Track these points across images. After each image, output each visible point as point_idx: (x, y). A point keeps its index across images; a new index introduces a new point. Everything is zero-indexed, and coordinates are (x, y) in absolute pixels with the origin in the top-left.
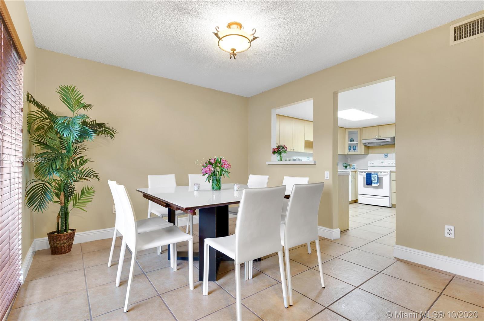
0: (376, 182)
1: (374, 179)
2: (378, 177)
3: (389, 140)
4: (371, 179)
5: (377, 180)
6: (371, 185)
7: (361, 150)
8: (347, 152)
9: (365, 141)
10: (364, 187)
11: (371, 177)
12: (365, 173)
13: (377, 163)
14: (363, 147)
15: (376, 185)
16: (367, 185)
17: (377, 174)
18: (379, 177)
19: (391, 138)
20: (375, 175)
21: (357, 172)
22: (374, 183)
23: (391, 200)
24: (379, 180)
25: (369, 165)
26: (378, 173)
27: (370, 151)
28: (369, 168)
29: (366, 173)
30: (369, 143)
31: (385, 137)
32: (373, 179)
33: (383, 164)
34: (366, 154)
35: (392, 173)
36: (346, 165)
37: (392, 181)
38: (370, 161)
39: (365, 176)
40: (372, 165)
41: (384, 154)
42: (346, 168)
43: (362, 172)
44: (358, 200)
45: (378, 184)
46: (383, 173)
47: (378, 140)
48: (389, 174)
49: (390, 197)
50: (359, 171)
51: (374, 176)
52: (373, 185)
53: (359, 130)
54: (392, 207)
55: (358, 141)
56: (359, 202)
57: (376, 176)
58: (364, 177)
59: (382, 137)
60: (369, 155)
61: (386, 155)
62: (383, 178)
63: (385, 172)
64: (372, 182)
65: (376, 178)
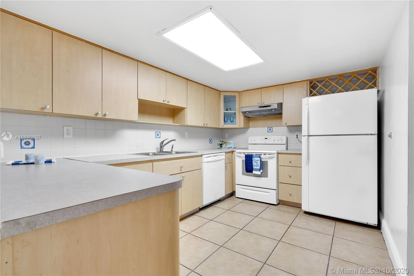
0: (259, 168)
1: (256, 163)
2: (261, 161)
3: (276, 107)
4: (252, 163)
5: (259, 164)
6: (252, 172)
7: (240, 121)
8: (222, 125)
9: (245, 110)
10: (243, 174)
11: (252, 160)
12: (244, 154)
13: (259, 139)
14: (242, 117)
15: (259, 173)
16: (247, 172)
17: (260, 157)
18: (263, 160)
19: (278, 104)
20: (257, 157)
21: (234, 152)
22: (256, 170)
23: (278, 194)
24: (263, 165)
25: (250, 142)
26: (261, 155)
27: (251, 123)
28: (250, 146)
29: (246, 155)
30: (249, 112)
31: (270, 103)
32: (254, 163)
33: (267, 141)
34: (246, 128)
35: (279, 155)
36: (221, 143)
37: (279, 167)
38: (251, 137)
39: (245, 159)
40: (253, 142)
41: (268, 128)
42: (221, 147)
43: (240, 153)
44: (235, 191)
45: (262, 171)
46: (267, 156)
47: (261, 107)
48: (276, 157)
49: (277, 190)
50: (237, 151)
51: (256, 159)
52: (254, 172)
53: (236, 94)
54: (279, 204)
55: (236, 110)
56: (236, 196)
57: (259, 159)
58: (243, 160)
59: (266, 104)
60: (251, 130)
61: (270, 130)
62: (267, 162)
63: (270, 154)
64: (253, 168)
65: (259, 163)
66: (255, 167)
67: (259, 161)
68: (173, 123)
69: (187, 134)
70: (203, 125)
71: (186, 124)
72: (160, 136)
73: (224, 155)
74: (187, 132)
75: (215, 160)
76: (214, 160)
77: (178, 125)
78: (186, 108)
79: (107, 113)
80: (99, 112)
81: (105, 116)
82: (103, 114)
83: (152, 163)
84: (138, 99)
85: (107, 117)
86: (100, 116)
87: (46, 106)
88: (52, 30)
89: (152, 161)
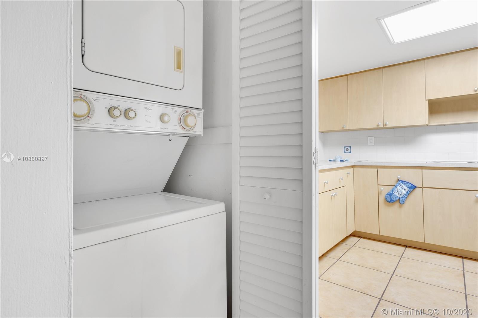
79: (387, 123)
80: (380, 123)
81: (386, 125)
82: (384, 124)
83: (421, 170)
84: (427, 100)
85: (388, 126)
86: (381, 126)
87: (344, 125)
88: (348, 75)
89: (422, 168)
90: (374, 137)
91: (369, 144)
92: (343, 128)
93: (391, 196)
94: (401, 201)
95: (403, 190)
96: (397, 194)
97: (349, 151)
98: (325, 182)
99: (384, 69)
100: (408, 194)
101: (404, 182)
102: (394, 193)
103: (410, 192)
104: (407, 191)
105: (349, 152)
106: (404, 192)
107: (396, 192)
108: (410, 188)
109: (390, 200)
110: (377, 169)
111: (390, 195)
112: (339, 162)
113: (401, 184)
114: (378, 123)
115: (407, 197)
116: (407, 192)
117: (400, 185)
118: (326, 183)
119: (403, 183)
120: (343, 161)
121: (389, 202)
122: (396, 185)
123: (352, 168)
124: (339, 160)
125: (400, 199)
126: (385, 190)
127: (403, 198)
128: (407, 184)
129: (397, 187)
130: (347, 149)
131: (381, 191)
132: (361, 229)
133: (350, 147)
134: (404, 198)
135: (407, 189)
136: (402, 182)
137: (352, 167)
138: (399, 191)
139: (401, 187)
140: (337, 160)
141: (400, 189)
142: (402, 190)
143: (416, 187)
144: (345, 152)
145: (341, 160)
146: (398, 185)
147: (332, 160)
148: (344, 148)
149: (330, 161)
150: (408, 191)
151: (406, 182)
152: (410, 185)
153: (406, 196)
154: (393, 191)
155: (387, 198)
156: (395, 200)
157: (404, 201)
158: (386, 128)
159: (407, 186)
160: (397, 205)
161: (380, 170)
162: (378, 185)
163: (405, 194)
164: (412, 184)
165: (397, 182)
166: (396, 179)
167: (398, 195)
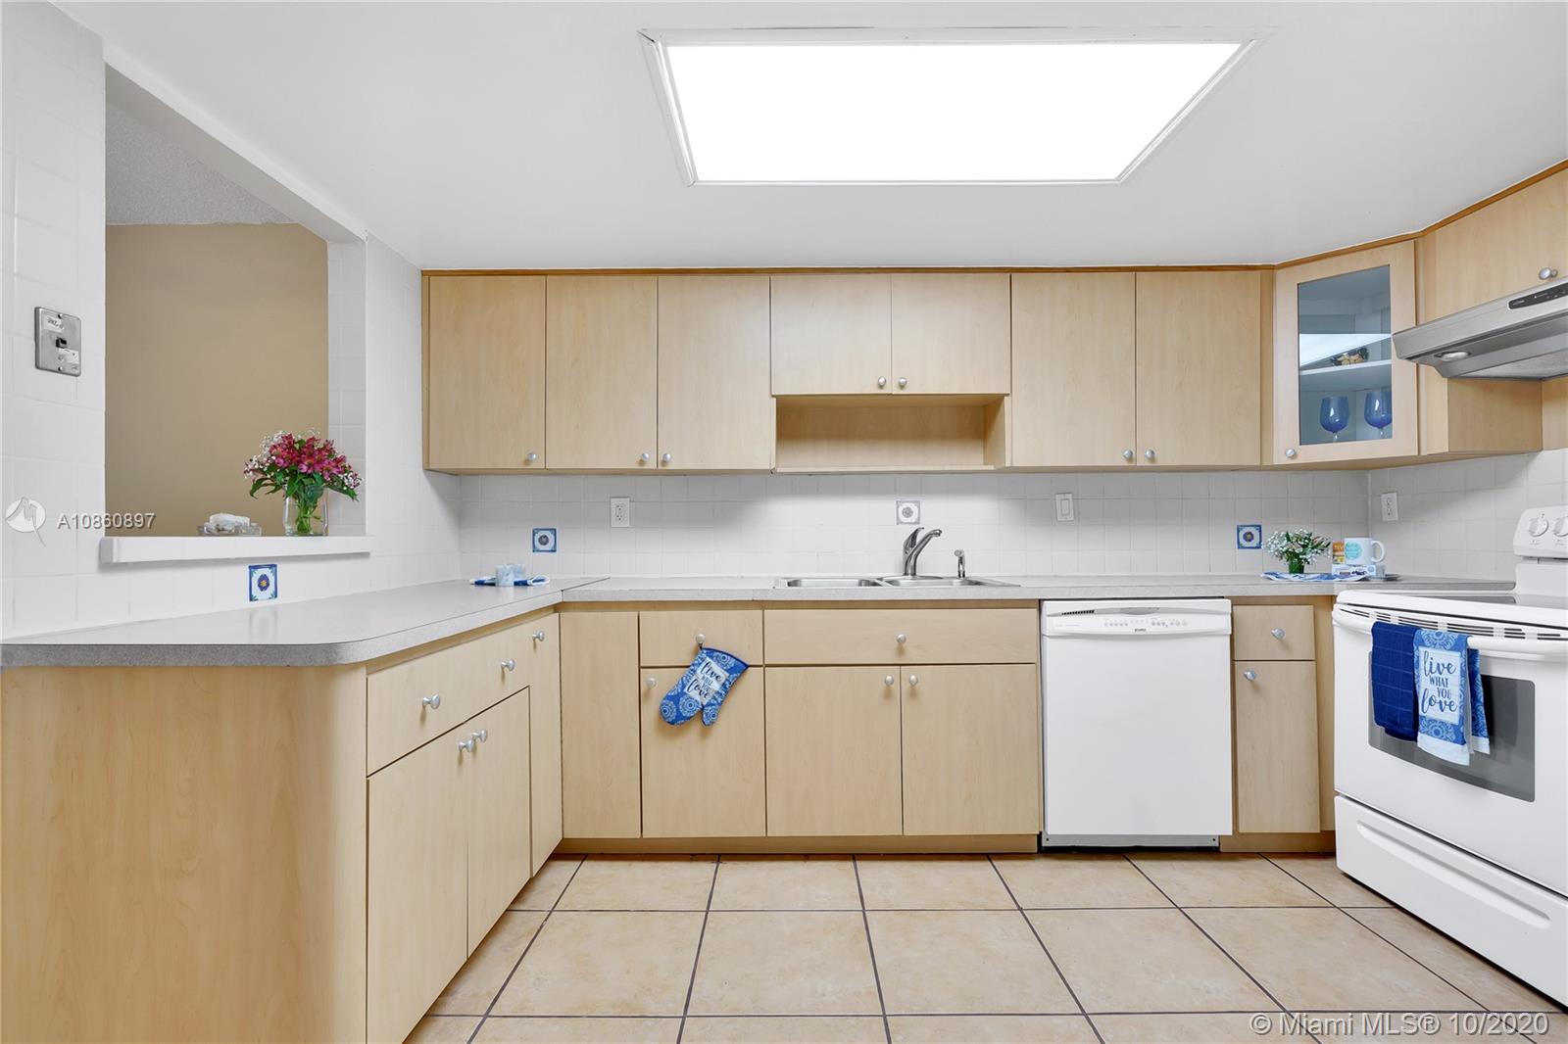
0: (1454, 718)
2: (1472, 671)
5: (1456, 695)
6: (1416, 740)
7: (1419, 417)
8: (1282, 447)
11: (1412, 664)
12: (1378, 617)
15: (1458, 755)
18: (1489, 671)
20: (1444, 645)
22: (1439, 730)
24: (1494, 708)
25: (1520, 544)
26: (1483, 633)
29: (1377, 623)
32: (1425, 685)
44: (1333, 834)
45: (1483, 742)
46: (1531, 643)
51: (1439, 656)
52: (1427, 741)
56: (1344, 869)
57: (1456, 659)
60: (1546, 462)
63: (1552, 633)
64: (1421, 712)
65: (1455, 684)
66: (1428, 712)
67: (1458, 672)
68: (984, 464)
69: (1064, 504)
70: (1123, 463)
71: (1007, 465)
72: (919, 518)
73: (1225, 614)
74: (1069, 496)
75: (1132, 632)
76: (1130, 630)
77: (992, 468)
78: (1008, 395)
79: (669, 456)
80: (647, 455)
81: (664, 462)
82: (661, 458)
83: (761, 611)
84: (773, 396)
85: (672, 466)
86: (651, 465)
87: (531, 454)
88: (546, 275)
89: (763, 605)
90: (628, 500)
91: (615, 524)
92: (528, 461)
93: (677, 703)
94: (705, 717)
95: (713, 679)
96: (694, 694)
97: (549, 546)
98: (426, 699)
99: (661, 278)
100: (727, 689)
101: (716, 654)
102: (686, 690)
103: (732, 685)
104: (723, 681)
105: (549, 549)
106: (716, 686)
107: (693, 687)
108: (730, 671)
109: (677, 715)
110: (636, 613)
111: (675, 698)
112: (512, 589)
113: (708, 659)
114: (643, 455)
115: (720, 704)
116: (724, 685)
117: (704, 664)
118: (429, 703)
119: (711, 657)
120: (524, 584)
121: (672, 723)
122: (693, 665)
123: (555, 611)
124: (511, 579)
125: (703, 709)
126: (661, 683)
127: (712, 705)
128: (724, 658)
129: (695, 671)
130: (543, 540)
131: (649, 689)
132: (585, 830)
133: (554, 531)
134: (714, 705)
135: (723, 675)
136: (711, 652)
137: (557, 608)
138: (701, 683)
139: (706, 669)
140: (501, 583)
141: (703, 678)
142: (710, 678)
143: (747, 666)
144: (535, 550)
145: (517, 580)
146: (700, 664)
147: (486, 578)
148: (534, 535)
149: (480, 583)
150: (727, 680)
151: (720, 652)
152: (732, 662)
153: (720, 700)
154: (684, 686)
155: (665, 711)
156: (688, 715)
157: (714, 716)
158: (663, 473)
159: (722, 666)
160: (695, 728)
161: (645, 615)
162: (640, 668)
163: (718, 693)
164: (737, 660)
165: (696, 654)
166: (694, 644)
167: (698, 698)
